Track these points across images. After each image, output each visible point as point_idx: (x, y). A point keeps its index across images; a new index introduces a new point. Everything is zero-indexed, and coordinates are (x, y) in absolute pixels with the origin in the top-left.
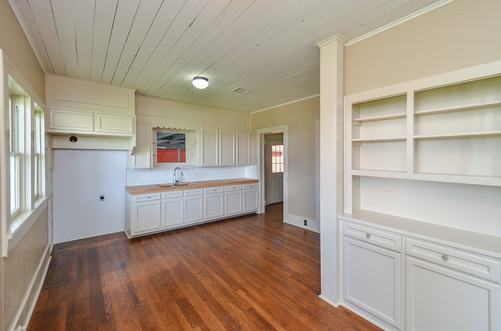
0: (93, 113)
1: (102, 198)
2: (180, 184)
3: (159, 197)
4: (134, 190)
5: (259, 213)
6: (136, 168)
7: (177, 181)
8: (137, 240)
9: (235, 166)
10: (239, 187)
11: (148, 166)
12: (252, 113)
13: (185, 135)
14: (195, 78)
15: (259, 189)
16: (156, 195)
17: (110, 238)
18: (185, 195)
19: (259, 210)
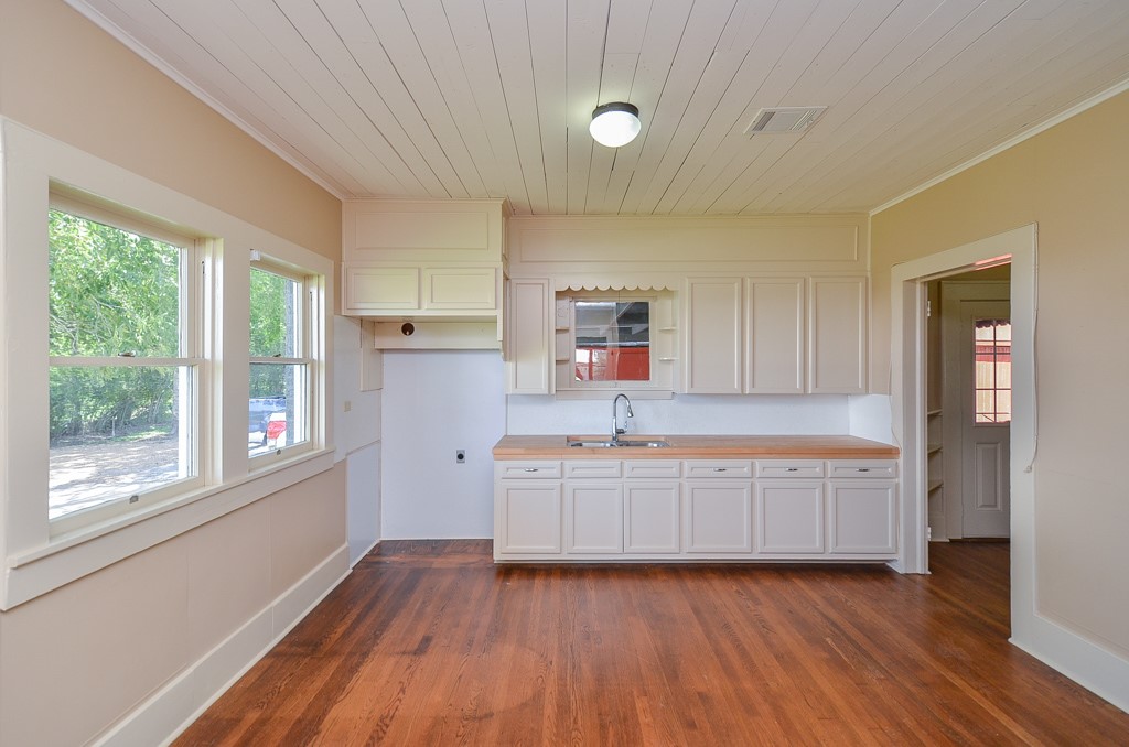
0: (419, 269)
1: (461, 457)
2: (629, 439)
3: (556, 472)
4: (511, 445)
5: (899, 567)
6: (518, 391)
7: (620, 432)
8: (508, 570)
9: (802, 396)
10: (814, 466)
11: (544, 389)
12: (873, 213)
13: (647, 304)
14: (600, 110)
15: (901, 480)
16: (549, 466)
17: (464, 552)
18: (626, 475)
19: (900, 557)
